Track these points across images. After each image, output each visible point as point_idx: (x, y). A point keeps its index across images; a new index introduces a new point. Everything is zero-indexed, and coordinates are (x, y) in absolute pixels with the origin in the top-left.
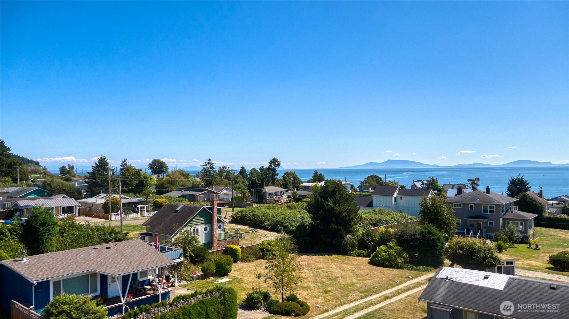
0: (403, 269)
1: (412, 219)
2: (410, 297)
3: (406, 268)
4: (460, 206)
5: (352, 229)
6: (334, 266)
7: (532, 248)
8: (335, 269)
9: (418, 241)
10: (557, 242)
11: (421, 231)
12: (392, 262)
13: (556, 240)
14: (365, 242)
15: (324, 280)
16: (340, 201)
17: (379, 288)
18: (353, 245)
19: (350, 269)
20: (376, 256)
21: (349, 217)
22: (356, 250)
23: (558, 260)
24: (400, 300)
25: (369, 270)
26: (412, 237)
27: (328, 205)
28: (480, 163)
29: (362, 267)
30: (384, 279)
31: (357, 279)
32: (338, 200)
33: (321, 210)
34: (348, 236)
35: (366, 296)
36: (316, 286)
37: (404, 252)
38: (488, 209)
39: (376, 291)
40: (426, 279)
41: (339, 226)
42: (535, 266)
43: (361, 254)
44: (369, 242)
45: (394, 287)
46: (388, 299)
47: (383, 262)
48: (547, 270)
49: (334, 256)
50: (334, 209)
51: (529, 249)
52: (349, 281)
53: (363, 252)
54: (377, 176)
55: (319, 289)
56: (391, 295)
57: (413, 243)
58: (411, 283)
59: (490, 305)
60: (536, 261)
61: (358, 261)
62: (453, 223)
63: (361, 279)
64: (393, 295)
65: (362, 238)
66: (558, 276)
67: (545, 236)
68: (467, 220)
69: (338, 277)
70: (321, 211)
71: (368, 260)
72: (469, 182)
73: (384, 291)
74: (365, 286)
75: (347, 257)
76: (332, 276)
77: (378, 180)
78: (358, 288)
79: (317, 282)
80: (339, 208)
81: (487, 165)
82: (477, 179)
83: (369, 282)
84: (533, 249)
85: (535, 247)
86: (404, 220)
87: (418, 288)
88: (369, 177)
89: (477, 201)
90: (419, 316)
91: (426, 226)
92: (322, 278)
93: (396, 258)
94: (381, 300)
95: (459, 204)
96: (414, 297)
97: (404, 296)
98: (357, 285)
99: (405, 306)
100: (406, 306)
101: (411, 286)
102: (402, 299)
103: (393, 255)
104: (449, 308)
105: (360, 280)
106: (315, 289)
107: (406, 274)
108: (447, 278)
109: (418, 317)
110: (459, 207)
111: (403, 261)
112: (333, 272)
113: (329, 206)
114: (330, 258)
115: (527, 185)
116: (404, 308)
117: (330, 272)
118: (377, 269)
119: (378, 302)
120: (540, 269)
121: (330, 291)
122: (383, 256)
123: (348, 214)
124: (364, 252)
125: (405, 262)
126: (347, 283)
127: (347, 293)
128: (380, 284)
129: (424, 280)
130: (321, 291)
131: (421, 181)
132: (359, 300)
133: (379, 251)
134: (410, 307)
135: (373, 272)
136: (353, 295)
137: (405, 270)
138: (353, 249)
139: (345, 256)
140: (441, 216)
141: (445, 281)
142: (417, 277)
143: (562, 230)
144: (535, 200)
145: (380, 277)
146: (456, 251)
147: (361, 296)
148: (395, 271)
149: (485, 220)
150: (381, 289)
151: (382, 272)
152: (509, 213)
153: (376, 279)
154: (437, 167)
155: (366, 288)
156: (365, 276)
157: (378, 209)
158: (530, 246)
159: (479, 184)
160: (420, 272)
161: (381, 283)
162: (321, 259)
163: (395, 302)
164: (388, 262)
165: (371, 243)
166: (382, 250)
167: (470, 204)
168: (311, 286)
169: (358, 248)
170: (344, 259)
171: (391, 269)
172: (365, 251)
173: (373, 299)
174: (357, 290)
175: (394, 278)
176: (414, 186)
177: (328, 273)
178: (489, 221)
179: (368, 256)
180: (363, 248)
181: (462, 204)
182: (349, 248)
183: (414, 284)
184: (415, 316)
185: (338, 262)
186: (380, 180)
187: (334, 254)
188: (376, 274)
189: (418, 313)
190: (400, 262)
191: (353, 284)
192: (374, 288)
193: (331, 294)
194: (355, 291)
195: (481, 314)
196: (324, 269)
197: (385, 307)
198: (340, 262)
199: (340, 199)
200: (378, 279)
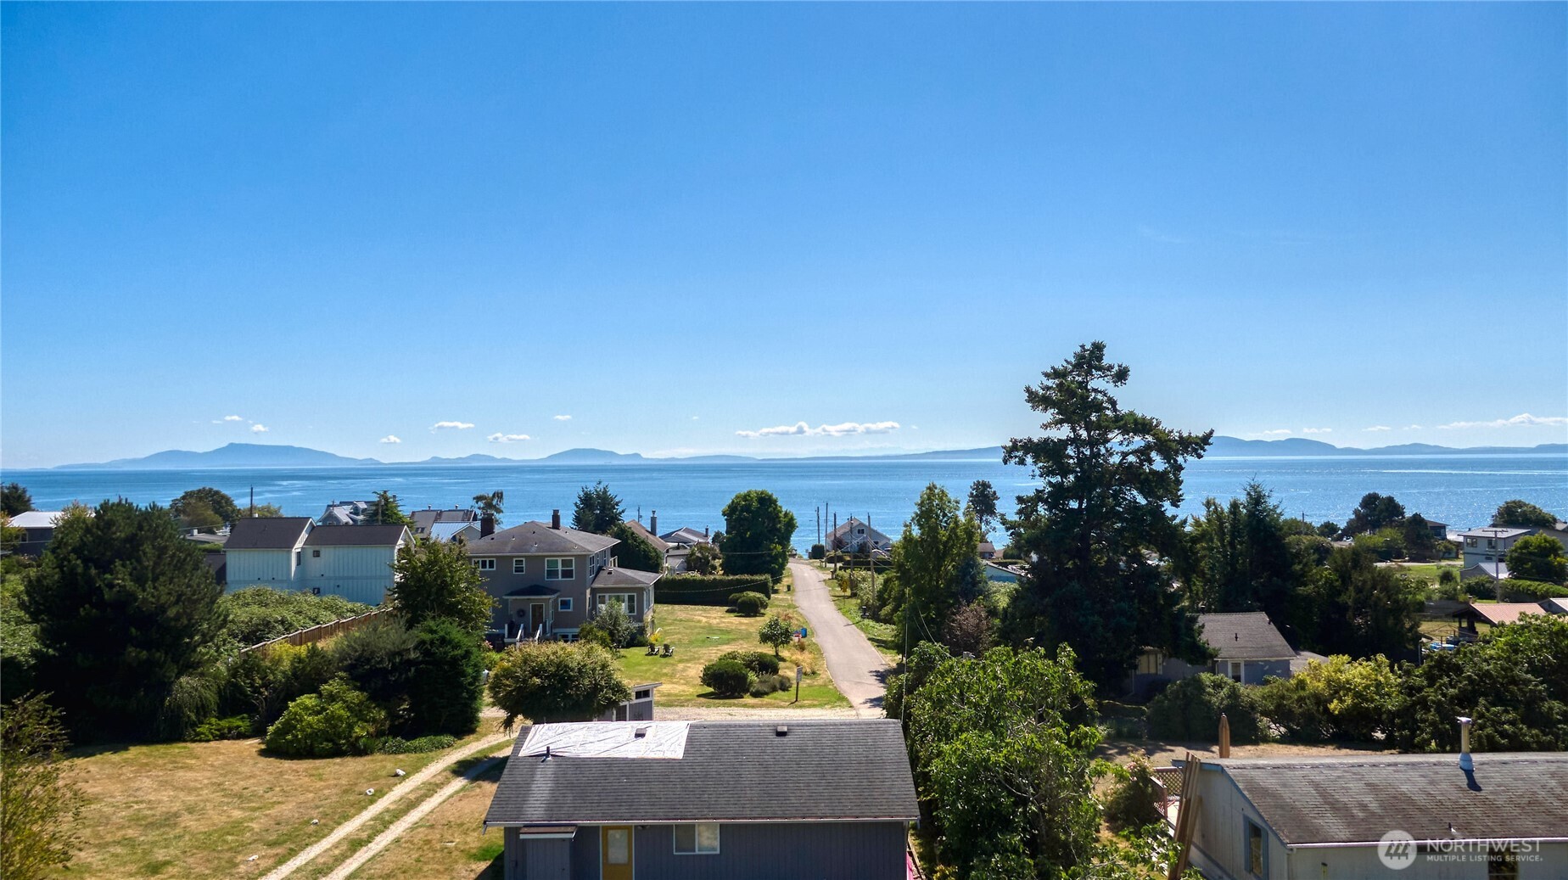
0: (372, 753)
1: (354, 611)
2: (421, 826)
3: (381, 749)
4: (491, 565)
5: (194, 658)
6: (146, 783)
7: (656, 654)
8: (155, 790)
9: (413, 669)
10: (699, 634)
11: (417, 639)
12: (340, 738)
13: (696, 631)
14: (243, 692)
15: (130, 833)
16: (158, 571)
17: (323, 821)
18: (203, 705)
19: (206, 781)
20: (288, 728)
21: (189, 620)
22: (213, 720)
23: (722, 674)
24: (397, 841)
25: (271, 773)
26: (395, 659)
27: (111, 586)
28: (485, 454)
29: (245, 769)
30: (326, 792)
31: (243, 809)
32: (151, 568)
33: (87, 606)
34: (183, 679)
35: (292, 853)
36: (106, 856)
37: (373, 705)
38: (560, 568)
39: (316, 832)
40: (445, 770)
41: (154, 650)
42: (676, 695)
43: (230, 729)
44: (256, 690)
45: (365, 808)
46: (362, 846)
47: (312, 745)
48: (702, 700)
49: (134, 752)
50: (136, 599)
51: (650, 657)
52: (219, 820)
53: (235, 725)
54: (217, 493)
55: (125, 864)
56: (366, 833)
57: (397, 674)
58: (407, 790)
59: (663, 800)
60: (673, 683)
61: (223, 754)
62: (481, 612)
63: (254, 804)
64: (370, 832)
65: (229, 681)
66: (727, 710)
67: (670, 624)
68: (507, 600)
69: (176, 815)
70: (85, 609)
71: (257, 745)
72: (477, 503)
73: (340, 828)
74: (278, 824)
75: (185, 748)
76: (153, 815)
77: (219, 503)
78: (257, 833)
79: (107, 844)
80: (156, 594)
81: (504, 460)
82: (498, 493)
83: (287, 809)
84: (658, 656)
85: (662, 652)
86: (334, 617)
87: (432, 799)
88: (187, 495)
89: (534, 551)
90: (464, 873)
91: (432, 623)
92: (118, 829)
93: (351, 727)
94: (343, 855)
95: (488, 560)
96: (432, 827)
97: (402, 829)
98: (250, 824)
99: (417, 856)
100: (421, 856)
101: (412, 797)
102: (402, 838)
103: (340, 718)
104: (570, 829)
105: (254, 809)
106: (107, 868)
107: (385, 767)
108: (548, 754)
109: (464, 877)
110: (488, 569)
111: (371, 730)
112: (150, 801)
113: (116, 589)
114: (126, 761)
115: (616, 507)
116: (418, 861)
117: (142, 802)
118: (295, 767)
119: (336, 860)
120: (689, 700)
121: (166, 863)
122: (310, 725)
123: (185, 612)
124: (240, 723)
125: (379, 734)
126: (215, 828)
127: (228, 855)
128: (321, 809)
129: (439, 774)
130: (133, 868)
131: (351, 503)
132: (275, 868)
133: (296, 713)
134: (431, 855)
135: (286, 777)
136: (251, 859)
137: (378, 756)
138: (202, 718)
139: (174, 745)
140: (452, 594)
141: (543, 761)
142: (416, 769)
143: (697, 607)
144: (643, 542)
145: (311, 789)
146: (525, 681)
147: (277, 854)
148: (352, 765)
149: (553, 596)
150: (331, 823)
151: (314, 772)
152: (603, 574)
153: (302, 798)
154: (375, 464)
155: (284, 829)
156: (267, 795)
157: (249, 590)
158: (653, 650)
159: (502, 509)
160: (422, 754)
161: (322, 806)
162: (93, 769)
163: (387, 851)
164: (327, 740)
165: (261, 694)
166: (306, 708)
167: (515, 559)
168: (89, 860)
169: (219, 713)
170: (175, 756)
171: (338, 760)
172: (243, 718)
173: (316, 857)
174: (256, 841)
175: (356, 784)
176: (330, 519)
177: (136, 807)
178: (560, 599)
179: (258, 732)
180: (234, 713)
181: (494, 559)
182: (189, 717)
183: (418, 788)
184: (455, 874)
185: (156, 766)
186: (226, 503)
187: (135, 745)
188: (298, 782)
189: (459, 866)
190: (362, 737)
191: (236, 827)
192: (307, 823)
193: (171, 870)
194: (250, 844)
195: (643, 827)
196: (114, 797)
197: (364, 870)
198: (163, 767)
199: (156, 564)
200: (311, 795)
